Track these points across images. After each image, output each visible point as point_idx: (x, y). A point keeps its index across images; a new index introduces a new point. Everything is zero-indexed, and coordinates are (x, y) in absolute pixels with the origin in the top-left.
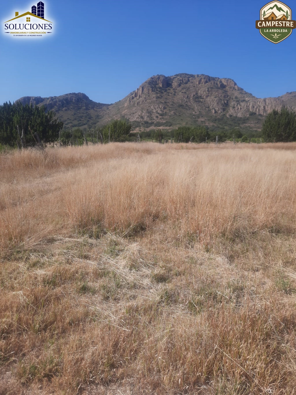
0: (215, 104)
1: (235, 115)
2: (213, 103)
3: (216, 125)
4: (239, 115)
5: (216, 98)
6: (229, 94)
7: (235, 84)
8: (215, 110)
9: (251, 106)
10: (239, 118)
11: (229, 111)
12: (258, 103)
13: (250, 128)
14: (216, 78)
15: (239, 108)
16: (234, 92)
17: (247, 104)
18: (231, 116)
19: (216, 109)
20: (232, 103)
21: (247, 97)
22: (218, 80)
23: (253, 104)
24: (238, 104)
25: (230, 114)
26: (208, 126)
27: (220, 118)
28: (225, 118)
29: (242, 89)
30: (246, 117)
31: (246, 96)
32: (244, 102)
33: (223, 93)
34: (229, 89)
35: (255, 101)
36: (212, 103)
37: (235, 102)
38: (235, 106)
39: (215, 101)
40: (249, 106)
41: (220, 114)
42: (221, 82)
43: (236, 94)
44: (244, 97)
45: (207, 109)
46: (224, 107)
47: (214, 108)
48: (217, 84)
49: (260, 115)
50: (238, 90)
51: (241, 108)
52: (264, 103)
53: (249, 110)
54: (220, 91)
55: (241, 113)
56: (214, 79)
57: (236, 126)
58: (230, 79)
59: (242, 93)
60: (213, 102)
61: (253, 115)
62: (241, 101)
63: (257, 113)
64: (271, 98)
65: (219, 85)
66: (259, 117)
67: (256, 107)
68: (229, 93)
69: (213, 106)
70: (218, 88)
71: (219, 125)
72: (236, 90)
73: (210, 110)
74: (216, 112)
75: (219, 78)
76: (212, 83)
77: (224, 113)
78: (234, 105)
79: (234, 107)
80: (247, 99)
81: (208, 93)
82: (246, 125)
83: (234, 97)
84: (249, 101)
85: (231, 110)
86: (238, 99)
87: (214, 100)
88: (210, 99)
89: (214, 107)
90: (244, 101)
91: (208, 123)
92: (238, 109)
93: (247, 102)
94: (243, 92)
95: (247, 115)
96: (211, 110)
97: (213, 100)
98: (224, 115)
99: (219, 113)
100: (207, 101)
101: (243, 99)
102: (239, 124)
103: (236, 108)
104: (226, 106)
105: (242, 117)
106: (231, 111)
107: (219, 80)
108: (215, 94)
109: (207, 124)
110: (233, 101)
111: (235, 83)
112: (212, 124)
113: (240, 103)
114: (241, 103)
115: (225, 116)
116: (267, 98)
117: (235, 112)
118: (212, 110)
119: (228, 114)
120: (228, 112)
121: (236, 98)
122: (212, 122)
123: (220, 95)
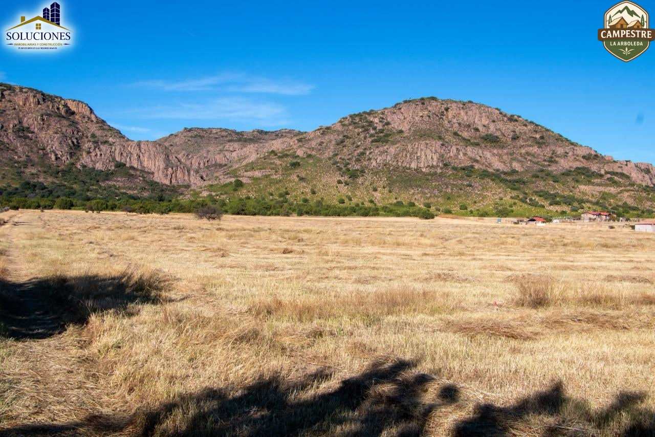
0: (56, 144)
1: (91, 165)
2: (52, 143)
3: (58, 182)
4: (99, 166)
5: (56, 133)
6: (80, 128)
7: (91, 111)
8: (56, 155)
9: (117, 152)
10: (97, 171)
11: (81, 159)
12: (129, 149)
13: (116, 189)
14: (57, 97)
15: (99, 153)
16: (89, 125)
17: (112, 149)
18: (84, 166)
19: (57, 152)
20: (86, 145)
21: (111, 137)
22: (59, 102)
23: (121, 149)
24: (95, 148)
25: (83, 162)
26: (43, 184)
27: (65, 169)
28: (74, 169)
29: (103, 122)
30: (110, 170)
31: (110, 135)
32: (106, 145)
33: (70, 125)
34: (80, 119)
35: (124, 144)
36: (50, 142)
37: (91, 143)
38: (91, 150)
39: (55, 139)
40: (114, 152)
41: (65, 162)
42: (66, 105)
43: (94, 128)
44: (106, 136)
45: (41, 151)
46: (71, 151)
47: (54, 152)
48: (58, 109)
49: (132, 168)
50: (97, 123)
51: (101, 155)
52: (137, 150)
53: (114, 159)
54: (65, 122)
55: (101, 164)
56: (52, 99)
57: (93, 185)
58: (82, 102)
59: (104, 129)
60: (52, 141)
61: (122, 167)
62: (102, 143)
63: (128, 165)
64: (148, 141)
65: (63, 111)
66: (131, 171)
67: (125, 155)
68: (81, 126)
69: (52, 147)
70: (60, 116)
71: (63, 182)
72: (92, 121)
73: (46, 154)
74: (57, 158)
75: (62, 99)
76: (48, 106)
77: (72, 161)
78: (90, 148)
79: (89, 153)
80: (111, 140)
81: (42, 123)
82: (110, 183)
83: (89, 135)
84: (114, 143)
85: (84, 156)
86: (96, 139)
87: (54, 137)
88: (46, 134)
89: (54, 148)
90: (106, 142)
91: (44, 178)
92: (96, 155)
93: (111, 145)
94: (105, 127)
95: (111, 166)
96: (48, 154)
97: (52, 137)
98: (73, 164)
99: (63, 161)
100: (40, 137)
101: (105, 139)
102: (98, 181)
103: (93, 154)
104: (75, 148)
105: (103, 170)
106: (85, 159)
107: (63, 102)
108: (55, 126)
109: (41, 180)
110: (88, 142)
111: (91, 109)
112: (50, 180)
113: (99, 145)
114: (101, 147)
115: (74, 166)
116: (142, 140)
117: (92, 161)
118: (50, 155)
119: (79, 164)
120: (78, 159)
121: (93, 136)
122: (51, 175)
123: (64, 130)
